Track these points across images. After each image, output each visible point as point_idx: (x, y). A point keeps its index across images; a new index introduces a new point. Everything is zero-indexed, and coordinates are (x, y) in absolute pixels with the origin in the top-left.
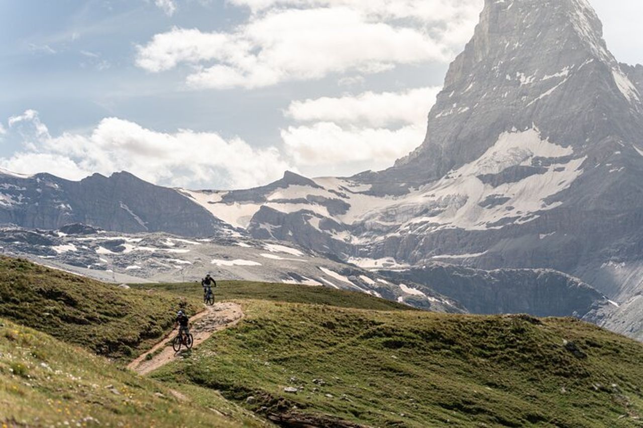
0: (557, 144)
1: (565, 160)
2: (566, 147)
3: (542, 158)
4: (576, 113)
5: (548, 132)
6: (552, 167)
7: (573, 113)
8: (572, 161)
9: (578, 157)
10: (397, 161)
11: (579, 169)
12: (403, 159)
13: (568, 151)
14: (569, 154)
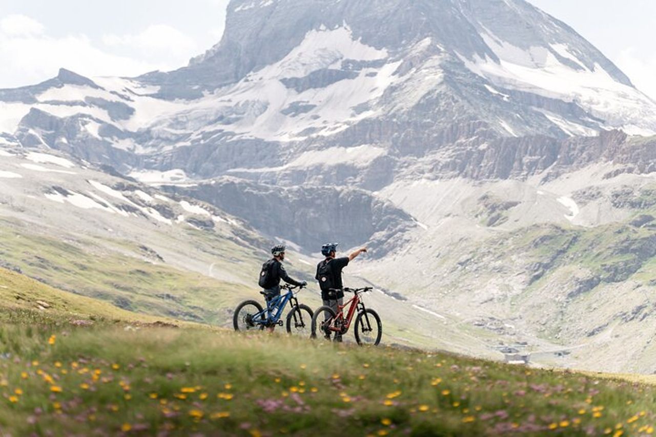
0: (370, 46)
1: (378, 64)
2: (380, 49)
3: (353, 62)
4: (392, 11)
5: (361, 32)
6: (364, 71)
7: (389, 11)
8: (386, 65)
9: (393, 61)
10: (192, 60)
11: (394, 74)
12: (199, 58)
13: (381, 54)
14: (383, 58)
